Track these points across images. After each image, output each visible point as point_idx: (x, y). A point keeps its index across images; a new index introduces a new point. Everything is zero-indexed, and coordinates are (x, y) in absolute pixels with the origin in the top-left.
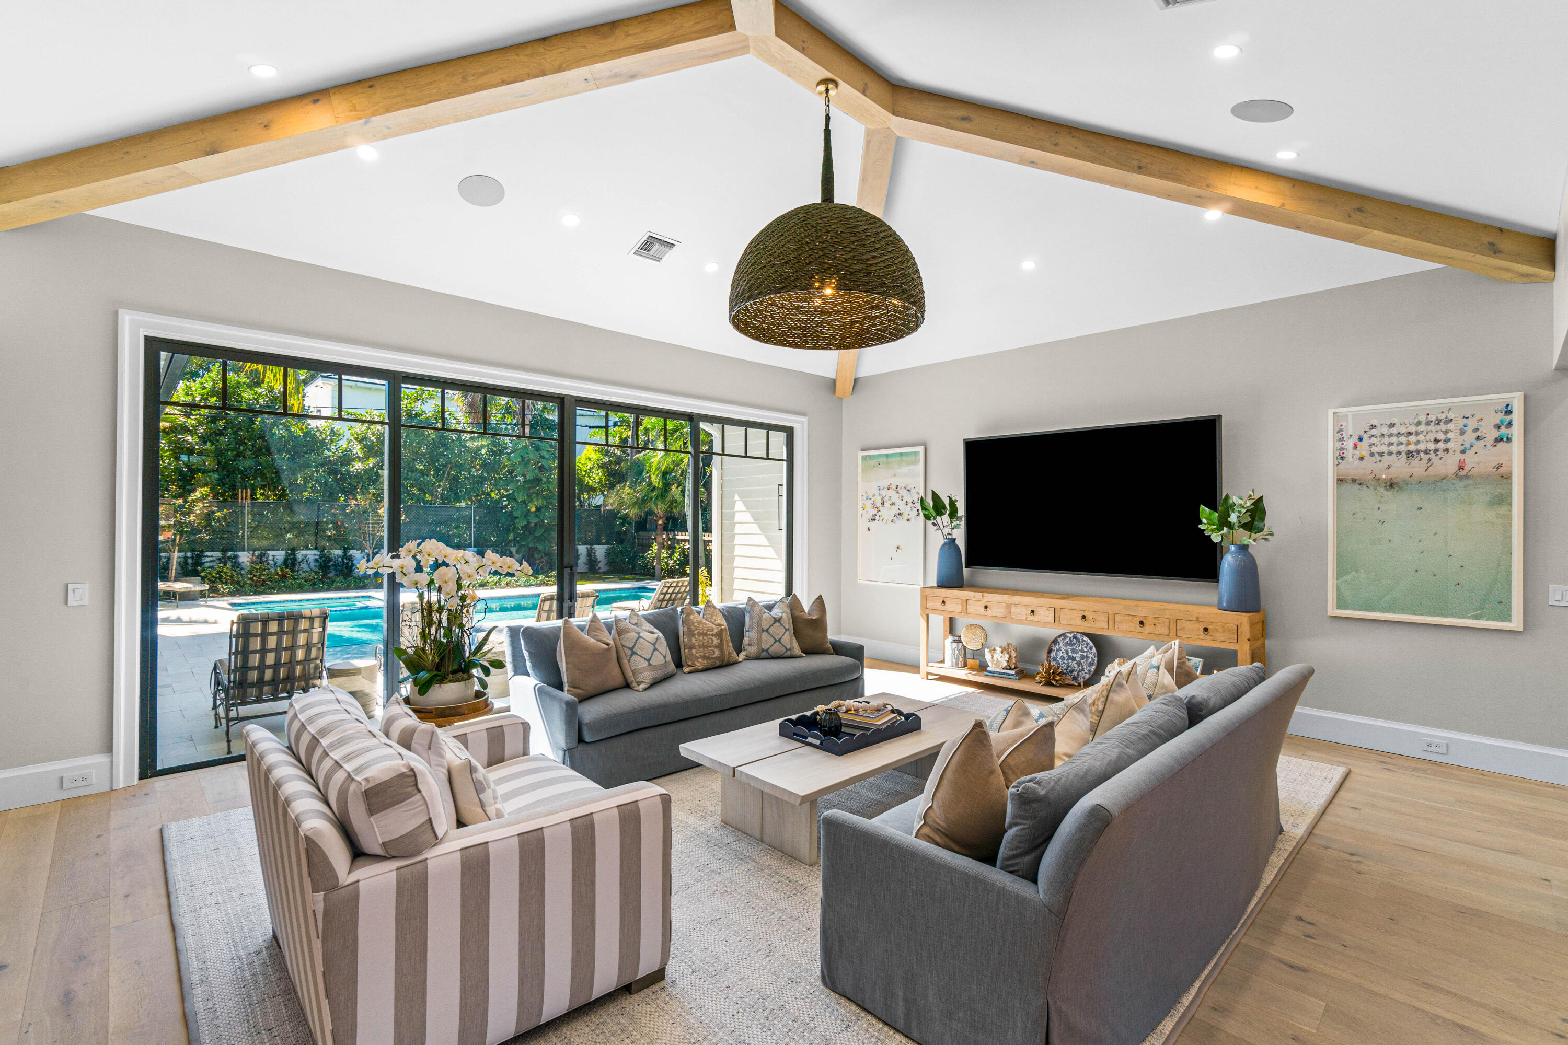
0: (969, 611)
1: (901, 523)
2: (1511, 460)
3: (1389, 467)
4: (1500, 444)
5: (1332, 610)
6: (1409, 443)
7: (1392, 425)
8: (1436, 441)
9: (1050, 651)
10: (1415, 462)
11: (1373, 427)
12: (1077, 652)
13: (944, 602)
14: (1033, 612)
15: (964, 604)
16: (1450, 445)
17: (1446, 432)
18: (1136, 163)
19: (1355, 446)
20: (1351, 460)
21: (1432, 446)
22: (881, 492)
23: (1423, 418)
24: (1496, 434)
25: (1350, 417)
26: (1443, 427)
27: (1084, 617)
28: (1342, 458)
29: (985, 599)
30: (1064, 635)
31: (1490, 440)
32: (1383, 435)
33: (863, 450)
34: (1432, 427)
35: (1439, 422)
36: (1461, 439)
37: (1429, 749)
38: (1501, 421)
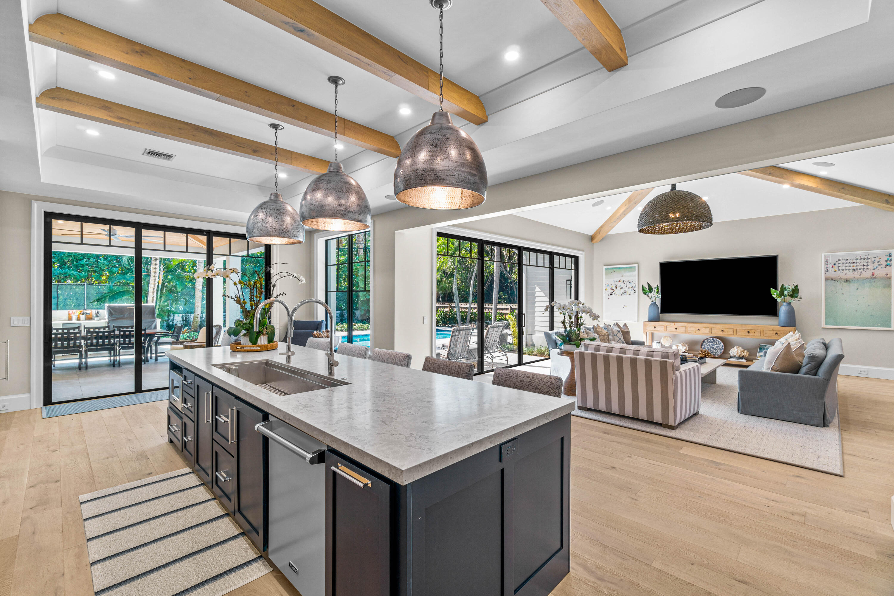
0: (667, 330)
1: (626, 296)
2: (891, 272)
3: (846, 274)
4: (887, 267)
5: (823, 325)
6: (853, 266)
7: (847, 260)
8: (864, 265)
9: (702, 345)
10: (856, 273)
11: (839, 260)
12: (714, 345)
13: (655, 327)
14: (698, 329)
15: (665, 328)
16: (869, 267)
17: (867, 262)
18: (769, 172)
19: (833, 267)
20: (831, 272)
21: (862, 267)
22: (615, 283)
23: (859, 257)
24: (886, 263)
25: (830, 257)
26: (866, 261)
27: (722, 331)
28: (827, 271)
29: (675, 325)
30: (708, 339)
31: (883, 266)
32: (843, 263)
33: (605, 266)
34: (862, 261)
35: (865, 259)
36: (873, 265)
37: (861, 373)
38: (888, 259)
